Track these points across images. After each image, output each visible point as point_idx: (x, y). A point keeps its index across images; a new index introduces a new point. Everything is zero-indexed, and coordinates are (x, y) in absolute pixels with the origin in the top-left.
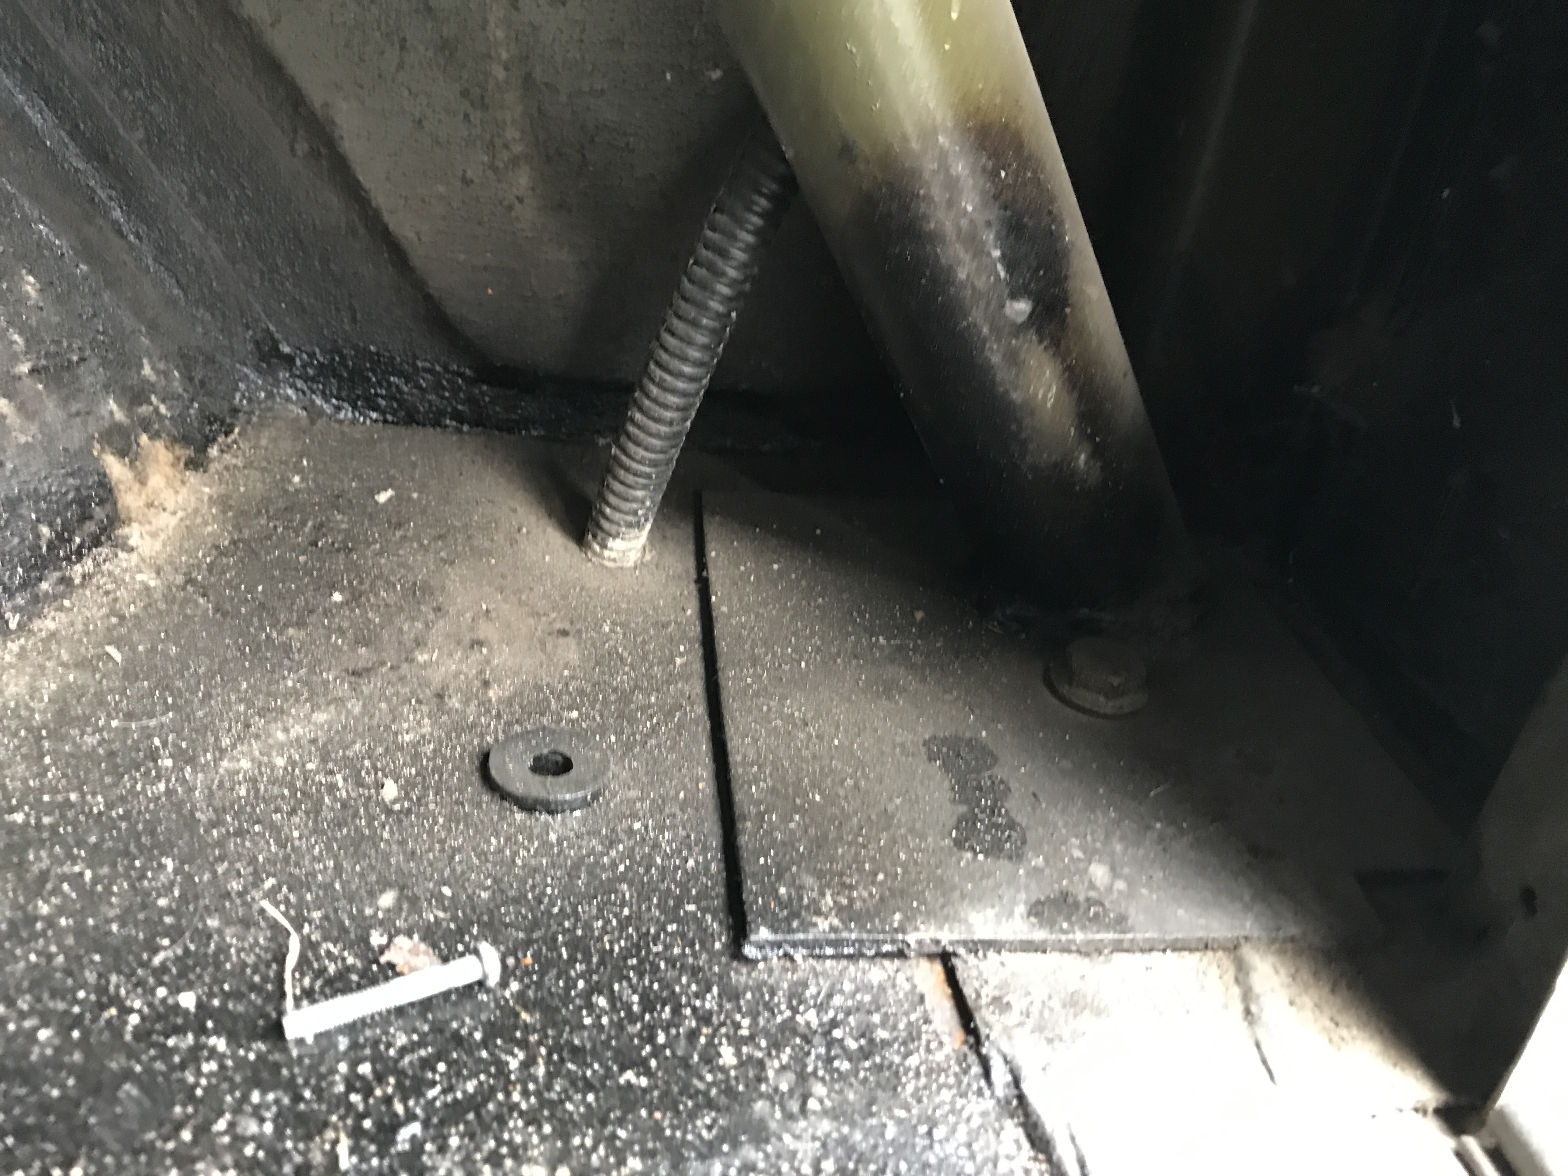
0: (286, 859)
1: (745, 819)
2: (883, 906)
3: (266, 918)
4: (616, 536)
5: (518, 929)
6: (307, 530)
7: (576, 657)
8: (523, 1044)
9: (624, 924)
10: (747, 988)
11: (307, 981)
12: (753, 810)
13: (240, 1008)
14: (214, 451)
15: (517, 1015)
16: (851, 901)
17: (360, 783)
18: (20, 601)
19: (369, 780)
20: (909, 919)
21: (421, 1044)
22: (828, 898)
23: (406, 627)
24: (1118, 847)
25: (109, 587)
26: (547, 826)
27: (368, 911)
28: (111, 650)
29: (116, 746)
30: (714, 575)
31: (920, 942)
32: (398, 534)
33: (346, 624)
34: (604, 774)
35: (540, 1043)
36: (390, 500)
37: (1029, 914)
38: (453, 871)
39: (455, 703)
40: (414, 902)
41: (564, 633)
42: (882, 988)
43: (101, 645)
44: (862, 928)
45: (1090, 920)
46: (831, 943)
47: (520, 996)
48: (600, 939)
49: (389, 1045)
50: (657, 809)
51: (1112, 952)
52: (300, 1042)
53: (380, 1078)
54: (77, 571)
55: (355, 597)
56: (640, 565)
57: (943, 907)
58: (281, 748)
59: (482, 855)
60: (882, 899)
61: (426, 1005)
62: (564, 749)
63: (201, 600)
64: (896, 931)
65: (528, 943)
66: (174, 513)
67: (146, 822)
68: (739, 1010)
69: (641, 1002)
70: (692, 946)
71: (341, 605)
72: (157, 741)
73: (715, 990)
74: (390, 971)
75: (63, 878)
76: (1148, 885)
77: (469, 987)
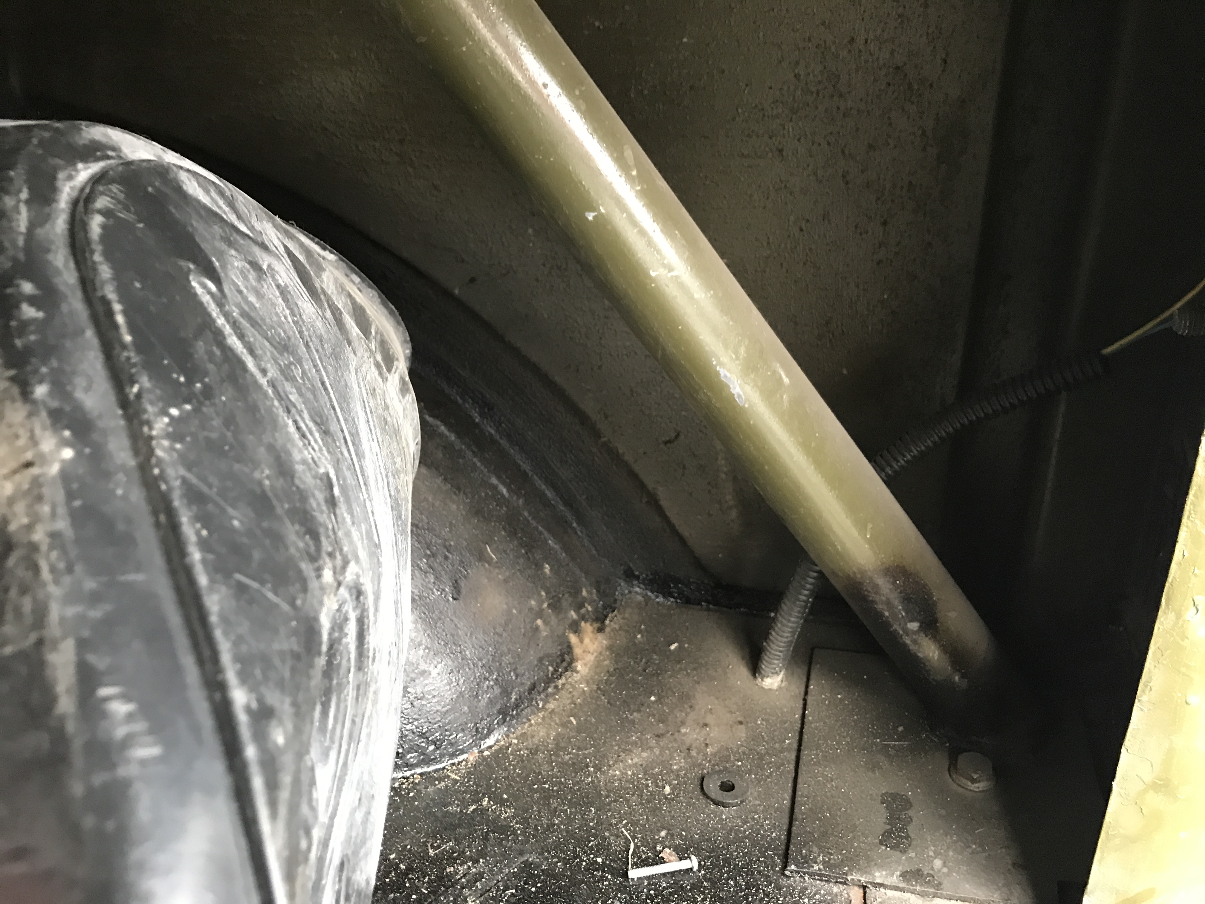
0: (631, 814)
1: (796, 820)
2: (842, 864)
3: (624, 835)
4: (768, 677)
5: (707, 852)
6: (642, 663)
7: (744, 735)
8: (703, 893)
9: (745, 855)
10: (785, 886)
11: (635, 860)
12: (801, 817)
13: (615, 866)
14: (607, 622)
15: (703, 883)
16: (830, 859)
17: (657, 786)
18: (543, 696)
19: (660, 784)
20: (850, 870)
21: (670, 887)
22: (821, 857)
23: (678, 715)
24: (951, 853)
25: (571, 690)
26: (722, 812)
27: (657, 837)
28: (572, 718)
29: (575, 761)
30: (810, 699)
31: (852, 879)
32: (678, 666)
33: (655, 712)
34: (746, 793)
35: (709, 894)
36: (676, 648)
37: (901, 876)
38: (687, 825)
39: (694, 753)
40: (672, 835)
41: (741, 723)
42: (836, 895)
43: (569, 717)
44: (831, 871)
45: (926, 882)
46: (818, 875)
47: (704, 876)
48: (735, 860)
49: (660, 886)
50: (765, 811)
51: (934, 897)
52: (633, 879)
53: (656, 896)
54: (560, 682)
55: (659, 700)
56: (780, 688)
57: (866, 867)
58: (630, 766)
59: (697, 820)
60: (842, 860)
61: (673, 874)
62: (732, 780)
63: (603, 698)
64: (844, 874)
65: (710, 857)
66: (593, 654)
67: (585, 792)
68: (780, 893)
69: (745, 885)
70: (768, 867)
71: (653, 702)
72: (588, 760)
73: (773, 885)
74: (662, 861)
75: (562, 811)
76: (957, 873)
77: (687, 870)
